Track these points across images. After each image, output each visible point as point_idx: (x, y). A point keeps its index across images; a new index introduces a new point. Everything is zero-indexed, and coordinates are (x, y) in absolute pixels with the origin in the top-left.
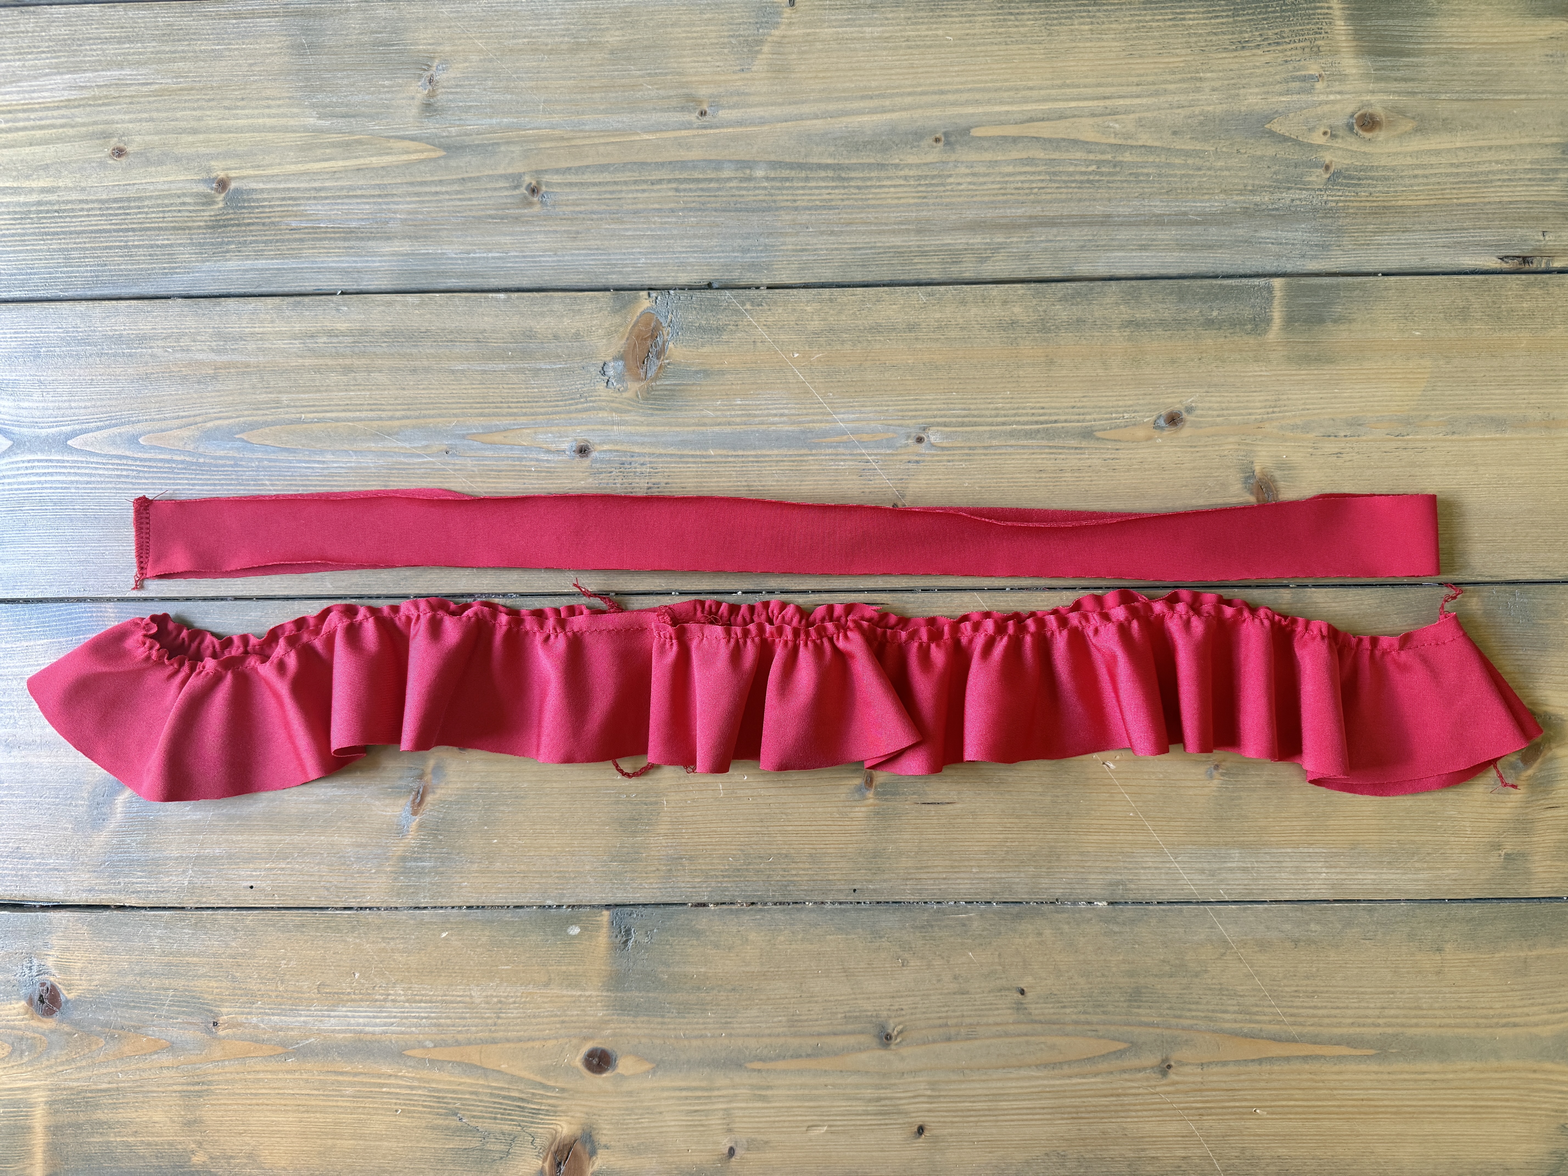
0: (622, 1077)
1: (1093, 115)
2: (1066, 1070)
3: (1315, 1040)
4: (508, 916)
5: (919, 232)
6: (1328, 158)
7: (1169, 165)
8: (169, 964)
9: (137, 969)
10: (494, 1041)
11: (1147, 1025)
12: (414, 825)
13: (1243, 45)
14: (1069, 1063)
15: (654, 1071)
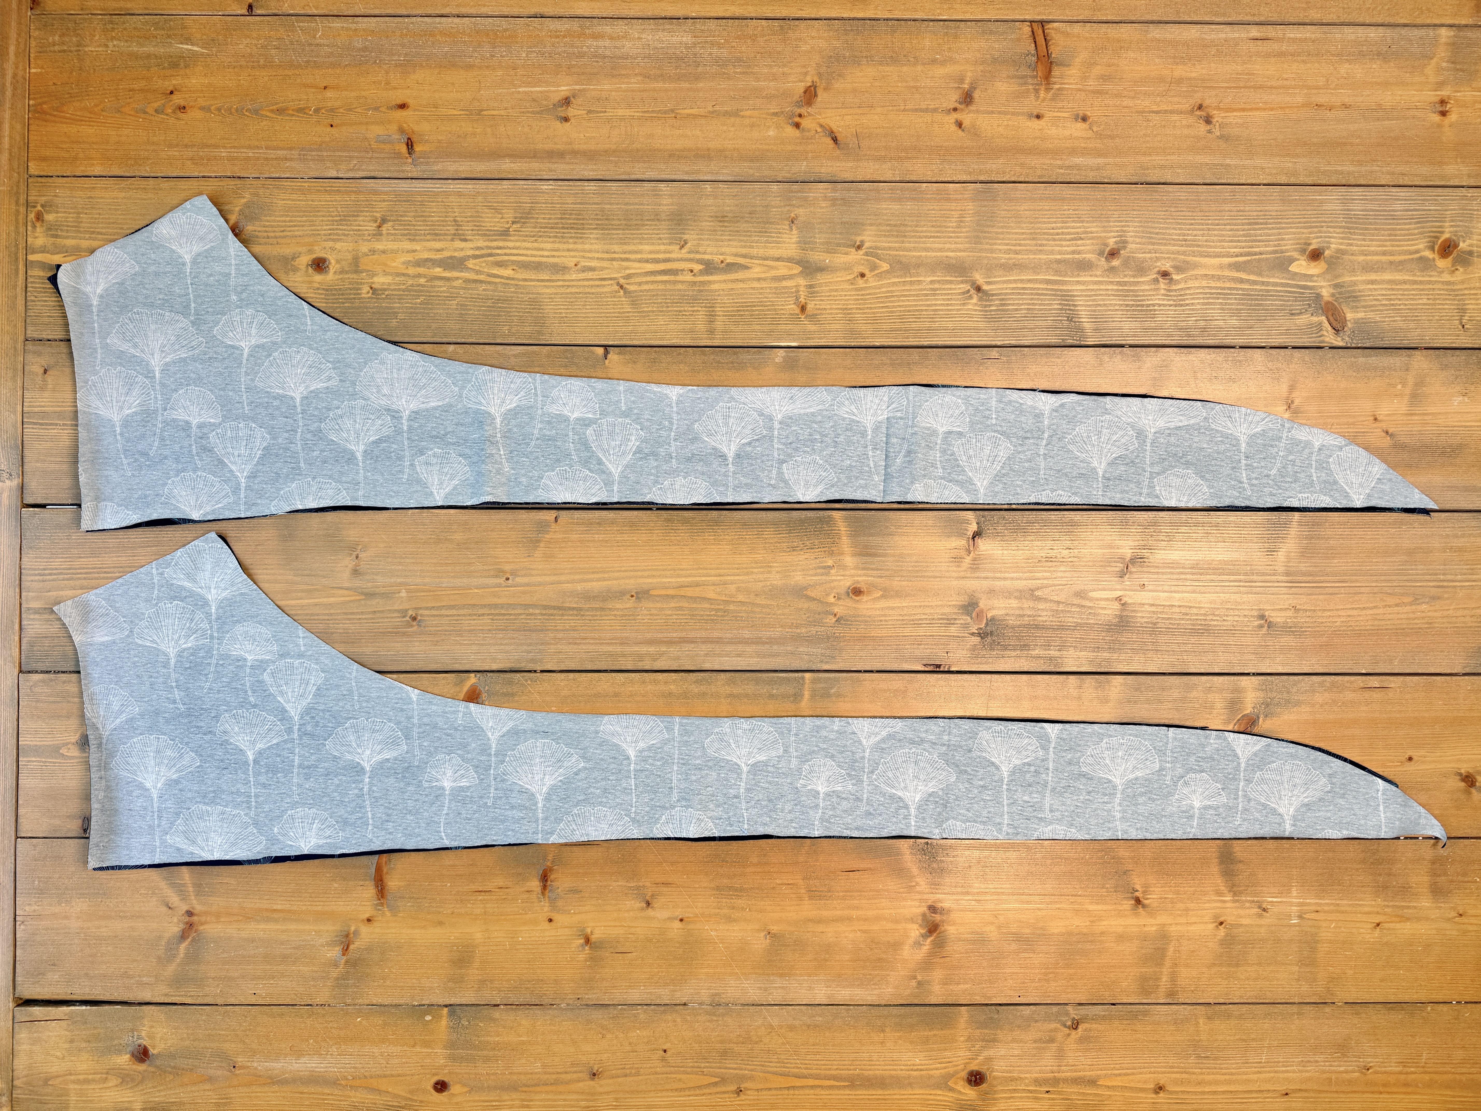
0: (453, 1095)
1: (714, 585)
2: (687, 1093)
3: (817, 1077)
4: (393, 1010)
5: (622, 644)
6: (836, 610)
7: (753, 612)
8: (209, 1035)
9: (192, 1037)
10: (385, 1076)
11: (730, 1068)
12: (343, 961)
13: (794, 549)
14: (689, 1089)
15: (470, 1092)
